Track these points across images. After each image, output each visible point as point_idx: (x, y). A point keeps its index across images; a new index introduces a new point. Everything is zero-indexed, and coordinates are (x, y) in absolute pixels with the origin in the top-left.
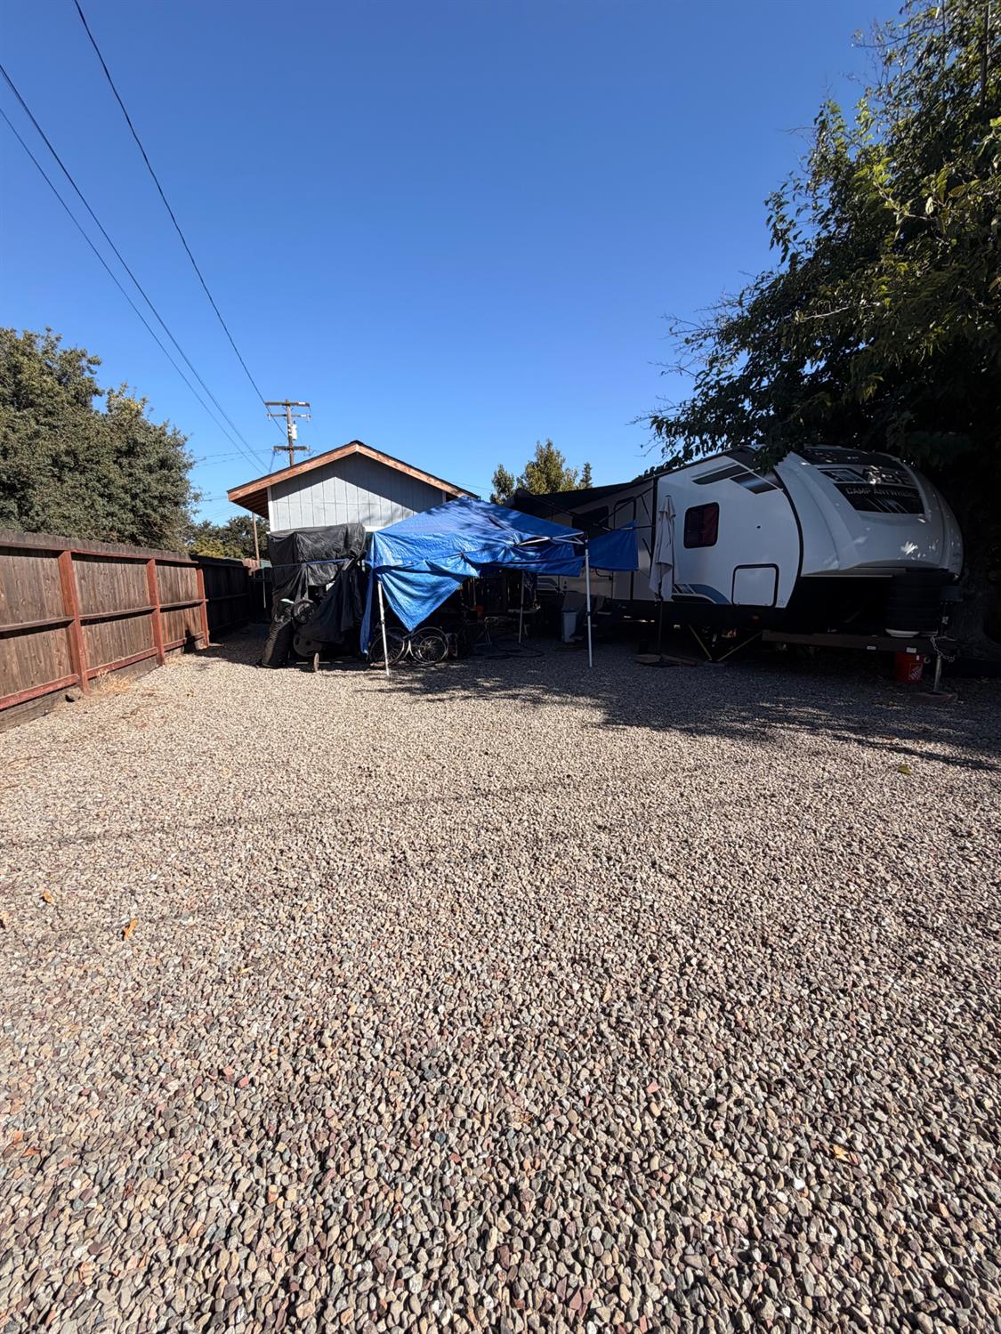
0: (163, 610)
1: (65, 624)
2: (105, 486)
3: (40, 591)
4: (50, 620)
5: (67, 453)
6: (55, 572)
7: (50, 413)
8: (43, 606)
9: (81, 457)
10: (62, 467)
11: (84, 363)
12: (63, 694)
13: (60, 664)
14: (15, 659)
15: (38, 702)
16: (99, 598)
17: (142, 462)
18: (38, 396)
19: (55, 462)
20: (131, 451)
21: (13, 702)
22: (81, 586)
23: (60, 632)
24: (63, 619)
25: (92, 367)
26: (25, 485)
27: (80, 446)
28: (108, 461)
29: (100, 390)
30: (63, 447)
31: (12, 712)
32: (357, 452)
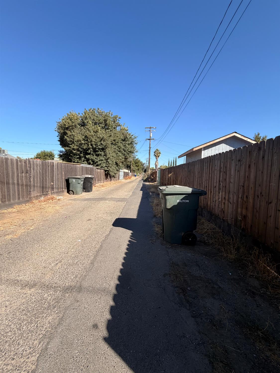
17: (127, 142)
20: (125, 140)
25: (119, 119)
32: (234, 136)
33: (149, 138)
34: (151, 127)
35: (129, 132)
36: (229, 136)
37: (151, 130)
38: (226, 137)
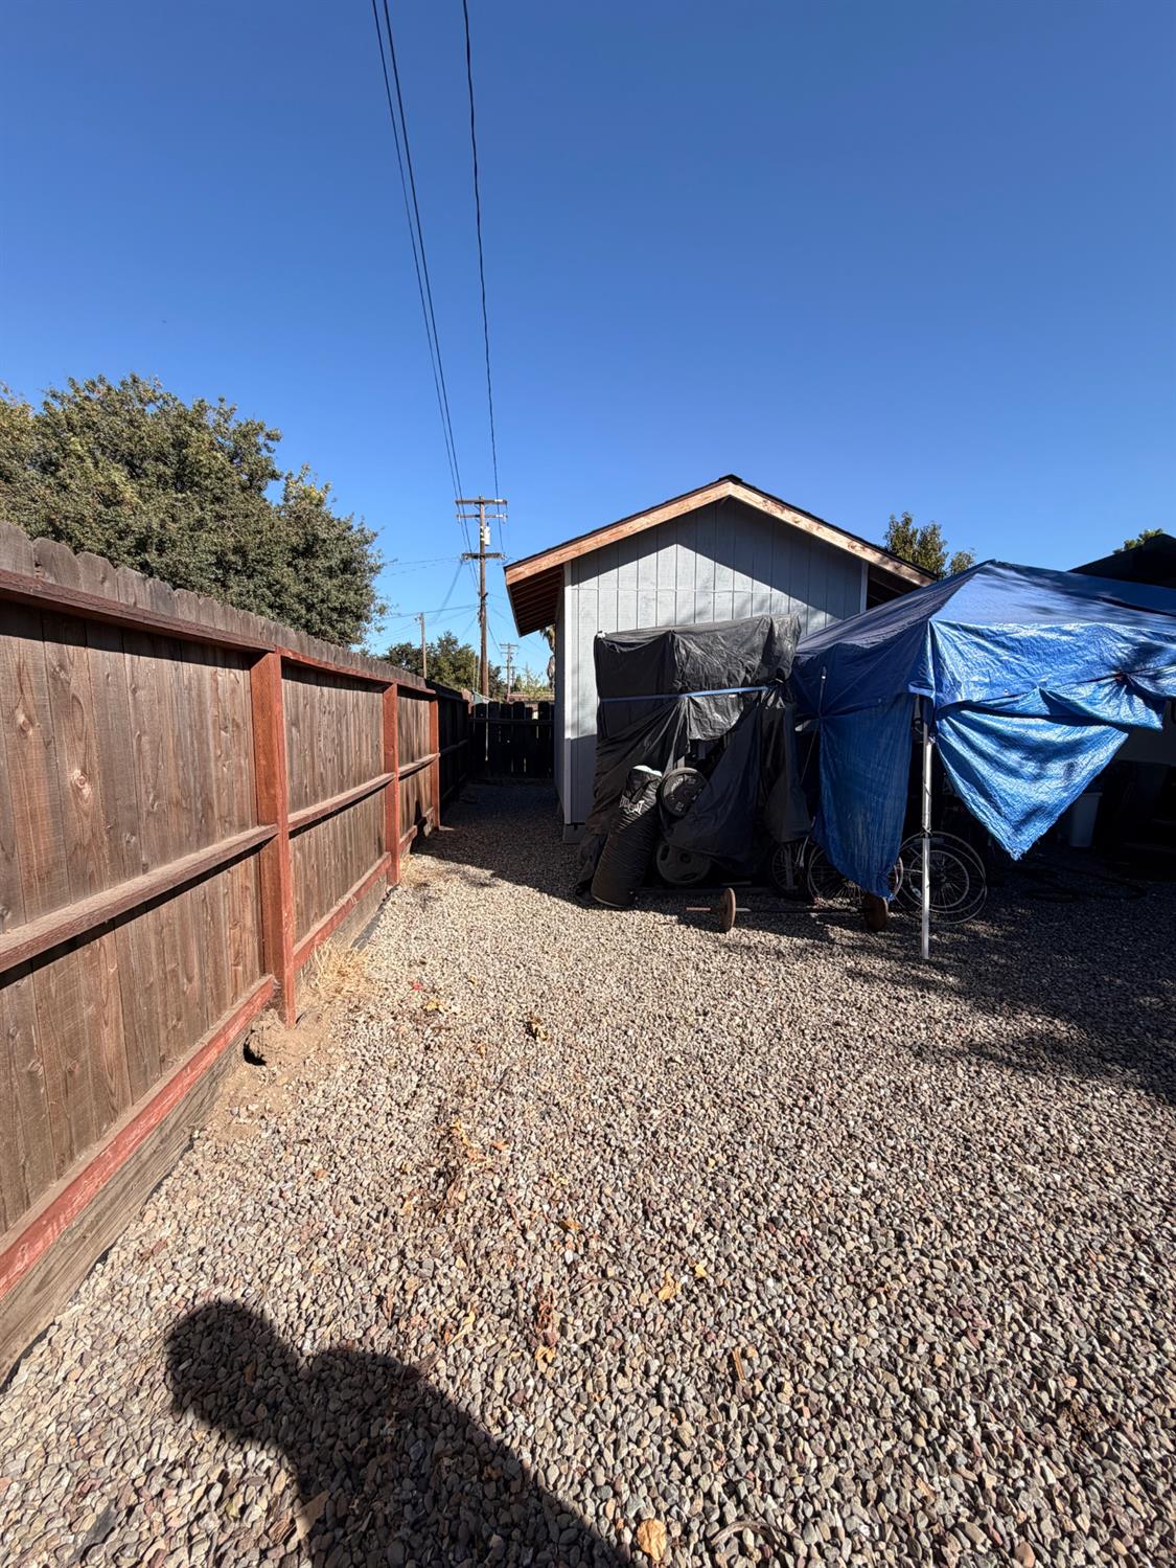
0: (398, 781)
1: (256, 849)
2: (277, 594)
5: (235, 550)
6: (241, 707)
7: (218, 500)
8: (207, 803)
9: (251, 556)
10: (228, 568)
11: (261, 440)
17: (322, 563)
18: (205, 476)
19: (220, 563)
20: (308, 551)
22: (291, 744)
23: (243, 872)
25: (270, 443)
27: (251, 542)
28: (281, 562)
29: (278, 472)
30: (230, 542)
32: (730, 500)
33: (478, 551)
34: (483, 498)
35: (336, 510)
36: (699, 496)
37: (483, 513)
38: (685, 502)
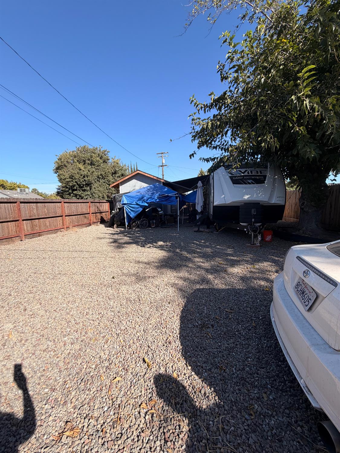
0: (92, 213)
1: (62, 216)
2: (109, 182)
3: (56, 210)
4: (58, 215)
5: (101, 175)
6: (60, 206)
7: (98, 166)
8: (56, 213)
9: (104, 176)
10: (100, 178)
11: (106, 153)
12: (60, 230)
13: (60, 224)
14: (48, 222)
15: (53, 231)
16: (72, 211)
17: (117, 175)
18: (95, 162)
19: (98, 177)
20: (115, 173)
21: (46, 230)
22: (67, 208)
23: (60, 218)
24: (61, 215)
25: (108, 153)
26: (91, 184)
27: (103, 173)
28: (110, 175)
29: (110, 159)
30: (99, 174)
31: (46, 232)
32: (138, 173)
33: (161, 165)
34: (163, 152)
35: (120, 164)
37: (163, 156)
